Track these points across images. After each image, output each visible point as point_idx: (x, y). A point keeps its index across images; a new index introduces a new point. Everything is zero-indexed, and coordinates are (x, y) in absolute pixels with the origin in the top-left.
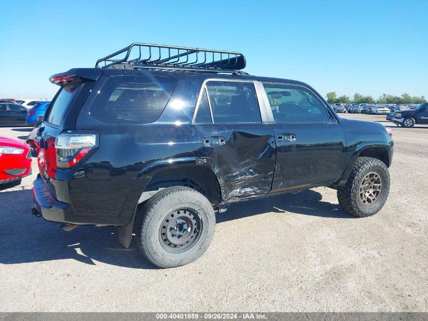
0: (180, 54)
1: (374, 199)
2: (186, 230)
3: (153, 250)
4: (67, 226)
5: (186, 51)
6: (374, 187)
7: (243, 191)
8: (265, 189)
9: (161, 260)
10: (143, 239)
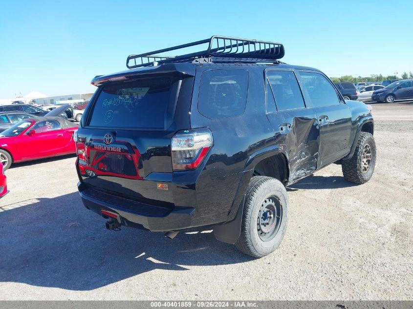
0: (232, 44)
1: (368, 167)
2: (270, 217)
3: (255, 241)
4: (171, 233)
5: (242, 42)
6: (367, 157)
7: (298, 173)
8: (312, 169)
9: (260, 249)
10: (247, 232)
